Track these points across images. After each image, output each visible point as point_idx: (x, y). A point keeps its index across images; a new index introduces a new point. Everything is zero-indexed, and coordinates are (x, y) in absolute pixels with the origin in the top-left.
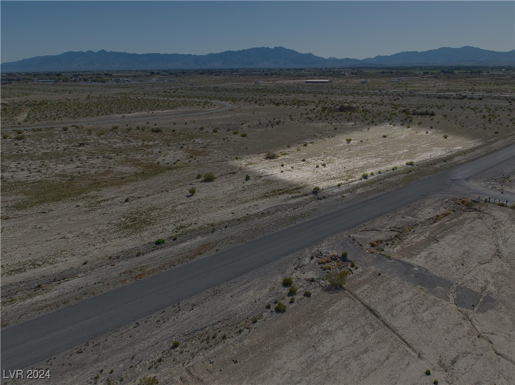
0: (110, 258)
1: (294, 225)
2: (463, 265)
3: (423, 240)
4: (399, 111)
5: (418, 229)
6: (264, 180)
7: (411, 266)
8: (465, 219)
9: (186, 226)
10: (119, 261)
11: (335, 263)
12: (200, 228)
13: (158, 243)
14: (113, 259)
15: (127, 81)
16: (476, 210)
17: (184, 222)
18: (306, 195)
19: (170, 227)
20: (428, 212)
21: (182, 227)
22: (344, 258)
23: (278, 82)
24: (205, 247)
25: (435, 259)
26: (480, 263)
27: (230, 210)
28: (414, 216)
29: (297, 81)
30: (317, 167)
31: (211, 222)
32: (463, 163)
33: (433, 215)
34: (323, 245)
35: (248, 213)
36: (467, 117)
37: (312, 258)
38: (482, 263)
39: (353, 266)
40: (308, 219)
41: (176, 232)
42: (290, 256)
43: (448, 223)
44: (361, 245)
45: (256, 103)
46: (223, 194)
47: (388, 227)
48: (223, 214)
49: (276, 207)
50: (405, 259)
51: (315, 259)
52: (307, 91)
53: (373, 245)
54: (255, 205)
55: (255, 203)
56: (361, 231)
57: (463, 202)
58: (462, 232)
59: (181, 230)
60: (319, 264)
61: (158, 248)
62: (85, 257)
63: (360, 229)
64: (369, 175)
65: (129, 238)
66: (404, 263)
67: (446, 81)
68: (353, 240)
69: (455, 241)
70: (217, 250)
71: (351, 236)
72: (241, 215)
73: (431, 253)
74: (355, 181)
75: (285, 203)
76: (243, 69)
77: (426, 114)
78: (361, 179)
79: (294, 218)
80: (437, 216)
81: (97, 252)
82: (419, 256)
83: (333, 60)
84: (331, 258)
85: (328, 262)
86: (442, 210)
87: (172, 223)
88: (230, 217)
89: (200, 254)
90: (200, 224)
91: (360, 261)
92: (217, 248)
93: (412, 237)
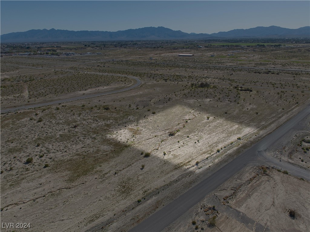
0: (123, 211)
1: (191, 187)
2: (259, 211)
3: (244, 196)
4: (233, 87)
5: (242, 188)
6: (172, 155)
7: (240, 212)
8: (262, 182)
9: (147, 190)
10: (127, 213)
11: (211, 211)
12: (153, 191)
13: (139, 201)
14: (124, 212)
15: (73, 54)
16: (267, 175)
17: (146, 188)
18: (193, 166)
19: (141, 192)
20: (247, 176)
21: (146, 191)
22: (214, 208)
23: (162, 55)
24: (158, 203)
25: (249, 208)
26: (266, 210)
27: (163, 179)
28: (241, 179)
29: (174, 54)
30: (195, 143)
31: (156, 187)
32: (264, 137)
33: (249, 178)
34: (205, 200)
35: (170, 180)
36: (269, 93)
37: (201, 209)
38: (267, 209)
39: (217, 213)
40: (196, 184)
41: (144, 194)
42: (193, 208)
43: (255, 184)
44: (220, 200)
45: (153, 79)
46: (157, 167)
47: (230, 187)
48: (160, 182)
49: (181, 175)
50: (237, 209)
51: (203, 209)
52: (181, 65)
53: (224, 199)
54: (172, 175)
55: (172, 173)
56: (219, 191)
57: (262, 168)
58: (260, 191)
59: (146, 193)
60: (205, 212)
61: (139, 204)
62: (114, 211)
63: (219, 190)
64: (220, 149)
65: (127, 200)
66: (237, 211)
67: (260, 54)
68: (217, 197)
69: (257, 197)
70: (163, 205)
71: (215, 194)
72: (168, 182)
73: (247, 205)
74: (214, 154)
75: (185, 172)
76: (140, 41)
77: (248, 90)
78: (217, 153)
79: (191, 183)
80: (251, 179)
81: (117, 208)
82: (242, 207)
83: (193, 35)
84: (209, 208)
85: (208, 211)
86: (253, 174)
87: (141, 189)
88: (163, 184)
89: (157, 208)
90: (152, 189)
91: (220, 210)
92: (163, 204)
93: (240, 194)
